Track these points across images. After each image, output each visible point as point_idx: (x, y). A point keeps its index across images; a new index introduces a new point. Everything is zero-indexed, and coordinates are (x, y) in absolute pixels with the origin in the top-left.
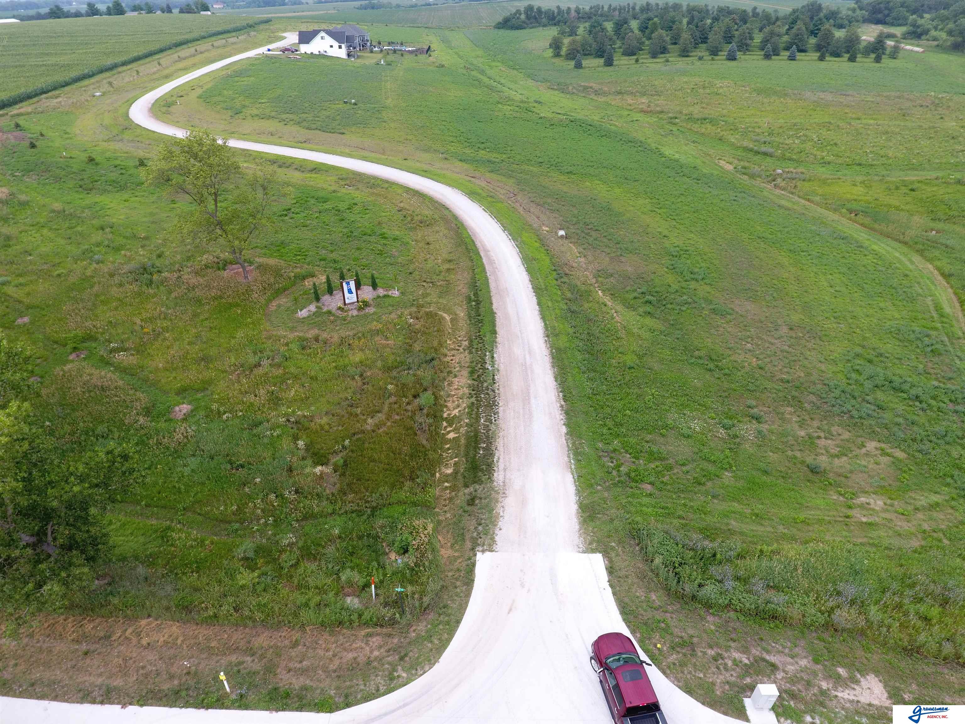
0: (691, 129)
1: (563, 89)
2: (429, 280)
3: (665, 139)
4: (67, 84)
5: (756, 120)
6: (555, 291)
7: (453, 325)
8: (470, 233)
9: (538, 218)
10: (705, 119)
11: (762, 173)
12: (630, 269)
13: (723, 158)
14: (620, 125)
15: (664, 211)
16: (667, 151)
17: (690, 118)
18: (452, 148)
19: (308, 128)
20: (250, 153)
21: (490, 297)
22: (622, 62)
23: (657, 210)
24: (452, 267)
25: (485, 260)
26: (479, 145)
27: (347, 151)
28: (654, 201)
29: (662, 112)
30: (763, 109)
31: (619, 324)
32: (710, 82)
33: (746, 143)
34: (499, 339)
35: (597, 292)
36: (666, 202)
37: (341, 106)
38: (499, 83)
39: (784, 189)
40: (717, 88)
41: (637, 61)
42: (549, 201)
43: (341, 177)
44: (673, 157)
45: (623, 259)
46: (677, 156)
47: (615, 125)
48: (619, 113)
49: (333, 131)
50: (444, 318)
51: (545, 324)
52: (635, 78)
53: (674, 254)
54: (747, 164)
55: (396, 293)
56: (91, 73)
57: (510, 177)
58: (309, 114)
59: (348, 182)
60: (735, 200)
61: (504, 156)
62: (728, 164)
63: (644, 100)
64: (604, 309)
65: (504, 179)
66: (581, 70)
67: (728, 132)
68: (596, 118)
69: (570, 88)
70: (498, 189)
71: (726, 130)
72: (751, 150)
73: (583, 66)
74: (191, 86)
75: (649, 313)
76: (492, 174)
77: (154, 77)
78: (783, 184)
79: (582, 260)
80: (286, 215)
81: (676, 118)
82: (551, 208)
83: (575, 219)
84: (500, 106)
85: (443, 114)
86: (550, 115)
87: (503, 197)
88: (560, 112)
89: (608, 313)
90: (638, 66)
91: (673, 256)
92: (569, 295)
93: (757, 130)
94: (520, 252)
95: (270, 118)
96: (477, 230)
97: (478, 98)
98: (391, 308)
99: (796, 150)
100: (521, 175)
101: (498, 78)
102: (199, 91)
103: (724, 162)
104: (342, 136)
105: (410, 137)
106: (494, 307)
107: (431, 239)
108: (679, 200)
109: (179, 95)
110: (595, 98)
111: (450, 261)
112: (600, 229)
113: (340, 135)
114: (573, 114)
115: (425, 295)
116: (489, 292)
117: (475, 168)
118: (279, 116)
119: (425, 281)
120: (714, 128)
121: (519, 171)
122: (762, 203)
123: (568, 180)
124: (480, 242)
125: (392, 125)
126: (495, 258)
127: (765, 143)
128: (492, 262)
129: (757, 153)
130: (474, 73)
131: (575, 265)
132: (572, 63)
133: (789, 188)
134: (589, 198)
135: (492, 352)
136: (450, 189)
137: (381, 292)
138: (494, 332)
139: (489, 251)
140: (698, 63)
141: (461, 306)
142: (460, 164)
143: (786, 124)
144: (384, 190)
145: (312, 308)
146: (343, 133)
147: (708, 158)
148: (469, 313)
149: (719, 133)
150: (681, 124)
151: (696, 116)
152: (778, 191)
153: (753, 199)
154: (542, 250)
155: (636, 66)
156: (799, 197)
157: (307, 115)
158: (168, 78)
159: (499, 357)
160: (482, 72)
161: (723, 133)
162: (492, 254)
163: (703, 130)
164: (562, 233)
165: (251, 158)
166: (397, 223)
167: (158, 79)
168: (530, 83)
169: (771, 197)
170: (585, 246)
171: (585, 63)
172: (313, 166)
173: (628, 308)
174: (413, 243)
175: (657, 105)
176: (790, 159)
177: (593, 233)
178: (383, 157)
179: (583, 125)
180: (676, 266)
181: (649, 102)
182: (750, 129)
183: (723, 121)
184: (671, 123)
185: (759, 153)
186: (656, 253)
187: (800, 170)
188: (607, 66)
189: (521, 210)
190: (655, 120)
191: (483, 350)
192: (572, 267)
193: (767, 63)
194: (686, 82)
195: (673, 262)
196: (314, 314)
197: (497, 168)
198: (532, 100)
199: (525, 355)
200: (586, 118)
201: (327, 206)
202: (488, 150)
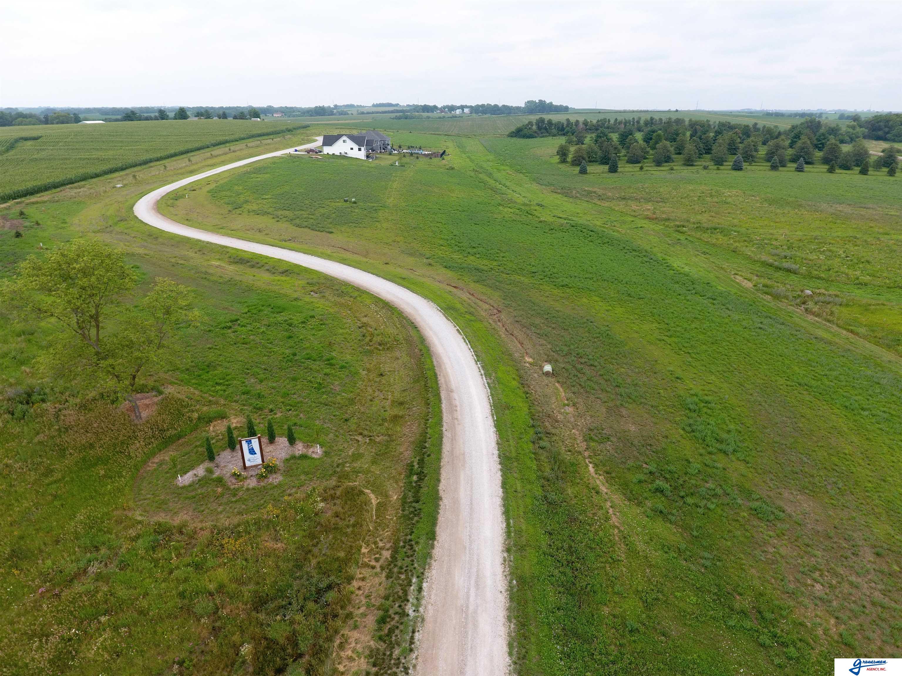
0: (700, 239)
1: (566, 192)
2: (366, 433)
3: (672, 249)
4: (97, 176)
5: (771, 231)
6: (529, 462)
7: (378, 517)
8: (435, 363)
9: (522, 344)
10: (715, 229)
11: (788, 294)
12: (633, 428)
13: (740, 273)
14: (623, 232)
15: (676, 340)
16: (676, 263)
17: (699, 228)
18: (440, 252)
19: (298, 226)
20: (228, 250)
21: (439, 468)
22: (627, 169)
23: (665, 338)
24: (401, 413)
25: (444, 406)
26: (470, 250)
27: (329, 252)
28: (663, 326)
29: (669, 219)
30: (778, 220)
31: (616, 531)
32: (717, 191)
33: (764, 257)
34: (437, 552)
35: (587, 466)
36: (679, 329)
37: (340, 204)
38: (504, 185)
39: (818, 315)
40: (725, 196)
41: (641, 168)
42: (538, 321)
43: (310, 281)
44: (682, 271)
45: (624, 412)
46: (687, 269)
47: (618, 231)
48: (623, 218)
49: (322, 229)
50: (367, 502)
51: (508, 525)
52: (640, 185)
53: (691, 407)
54: (769, 282)
55: (317, 451)
56: (124, 167)
57: (497, 288)
58: (305, 211)
59: (315, 288)
60: (760, 328)
61: (495, 263)
62: (746, 281)
63: (650, 206)
64: (596, 499)
65: (489, 291)
66: (585, 176)
67: (742, 244)
68: (598, 223)
69: (574, 192)
70: (481, 304)
71: (739, 242)
72: (771, 265)
73: (588, 171)
74: (207, 181)
75: (661, 512)
76: (477, 285)
77: (180, 171)
78: (816, 309)
79: (570, 410)
80: (230, 328)
81: (683, 226)
82: (538, 332)
83: (566, 349)
84: (501, 208)
85: (440, 215)
86: (550, 219)
87: (483, 313)
88: (561, 216)
89: (601, 508)
90: (643, 173)
91: (690, 409)
92: (547, 472)
93: (774, 243)
94: (492, 395)
95: (267, 213)
96: (445, 360)
97: (480, 200)
98: (303, 477)
99: (824, 268)
100: (510, 287)
101: (504, 181)
102: (213, 186)
103: (741, 278)
104: (330, 235)
105: (398, 239)
106: (441, 487)
107: (386, 368)
108: (693, 326)
109: (192, 189)
110: (599, 203)
111: (401, 404)
112: (596, 364)
113: (328, 235)
114: (574, 219)
115: (357, 457)
116: (439, 459)
117: (460, 277)
118: (275, 212)
119: (361, 434)
120: (726, 238)
121: (508, 282)
122: (794, 332)
123: (562, 295)
124: (444, 376)
125: (385, 225)
126: (457, 403)
127: (786, 257)
128: (453, 409)
129: (778, 269)
130: (481, 176)
131: (560, 417)
132: (578, 169)
133: (824, 314)
134: (585, 320)
135: (421, 577)
136: (425, 301)
137: (299, 449)
138: (432, 536)
139: (452, 391)
140: (704, 172)
141: (397, 482)
142: (444, 270)
143: (805, 237)
144: (352, 299)
145: (200, 471)
146: (332, 233)
147: (722, 272)
148: (405, 497)
149: (732, 244)
150: (689, 233)
151: (705, 225)
152: (810, 318)
153: (783, 327)
154: (520, 392)
155: (640, 173)
156: (838, 326)
157: (303, 212)
158: (192, 172)
159: (430, 588)
160: (490, 175)
161: (737, 244)
162: (455, 395)
163: (714, 241)
164: (548, 368)
165: (228, 255)
166: (352, 344)
167: (182, 174)
168: (535, 186)
169: (804, 324)
170: (575, 389)
171: (590, 169)
172: (285, 268)
173: (629, 500)
174: (365, 372)
175: (663, 212)
176: (819, 278)
177: (587, 371)
178: (365, 260)
179: (584, 230)
180: (694, 427)
181: (655, 208)
182: (766, 241)
183: (735, 232)
184: (679, 231)
185: (780, 269)
186: (668, 403)
187: (832, 291)
188: (612, 172)
189: (502, 332)
190: (662, 227)
191: (408, 571)
192: (557, 421)
193: (774, 174)
194: (693, 190)
195: (691, 421)
196: (199, 480)
197: (484, 278)
198: (535, 202)
199: (469, 589)
200: (588, 223)
201: (280, 318)
202: (478, 256)
